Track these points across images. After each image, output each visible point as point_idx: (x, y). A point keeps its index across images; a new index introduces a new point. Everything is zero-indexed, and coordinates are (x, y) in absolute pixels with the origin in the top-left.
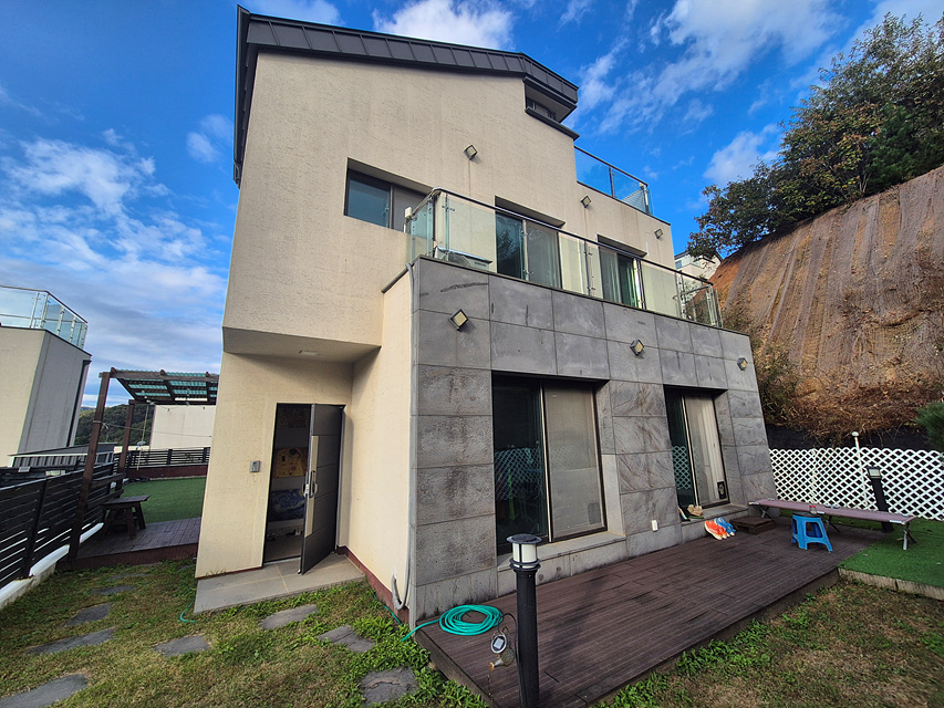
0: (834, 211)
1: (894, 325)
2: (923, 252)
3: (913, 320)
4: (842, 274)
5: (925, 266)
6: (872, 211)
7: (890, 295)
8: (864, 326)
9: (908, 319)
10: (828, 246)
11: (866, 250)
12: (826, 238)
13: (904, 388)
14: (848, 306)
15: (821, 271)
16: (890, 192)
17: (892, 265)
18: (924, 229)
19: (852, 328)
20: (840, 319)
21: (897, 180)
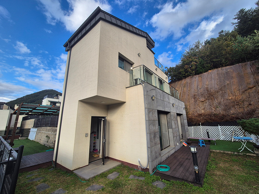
0: (190, 77)
1: (203, 102)
2: (207, 88)
3: (206, 101)
4: (193, 90)
5: (208, 91)
6: (197, 78)
7: (202, 95)
8: (198, 101)
9: (205, 101)
10: (190, 84)
11: (197, 86)
12: (189, 82)
13: (205, 114)
14: (194, 97)
15: (189, 89)
16: (200, 75)
17: (202, 90)
18: (207, 83)
19: (195, 101)
20: (193, 99)
21: (201, 73)
